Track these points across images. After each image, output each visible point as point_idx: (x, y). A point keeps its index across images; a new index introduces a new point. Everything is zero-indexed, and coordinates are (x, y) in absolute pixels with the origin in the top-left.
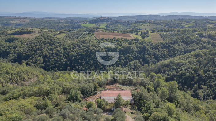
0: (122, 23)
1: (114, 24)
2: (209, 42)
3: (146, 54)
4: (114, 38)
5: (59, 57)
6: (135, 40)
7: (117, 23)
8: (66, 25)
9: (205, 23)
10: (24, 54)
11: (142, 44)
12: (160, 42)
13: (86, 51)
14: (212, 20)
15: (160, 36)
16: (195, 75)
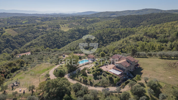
3: (11, 43)
11: (5, 37)
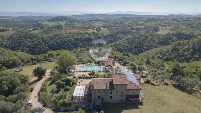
0: (79, 22)
1: (71, 22)
2: (136, 32)
4: (79, 32)
5: (41, 46)
6: (93, 33)
7: (74, 21)
8: (26, 23)
9: (139, 21)
10: (10, 47)
11: (98, 35)
12: (108, 33)
13: (61, 41)
14: (143, 19)
15: (108, 30)
16: (126, 49)
